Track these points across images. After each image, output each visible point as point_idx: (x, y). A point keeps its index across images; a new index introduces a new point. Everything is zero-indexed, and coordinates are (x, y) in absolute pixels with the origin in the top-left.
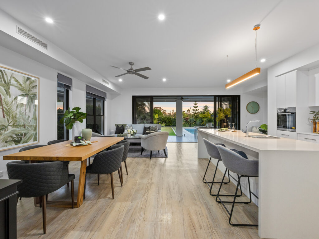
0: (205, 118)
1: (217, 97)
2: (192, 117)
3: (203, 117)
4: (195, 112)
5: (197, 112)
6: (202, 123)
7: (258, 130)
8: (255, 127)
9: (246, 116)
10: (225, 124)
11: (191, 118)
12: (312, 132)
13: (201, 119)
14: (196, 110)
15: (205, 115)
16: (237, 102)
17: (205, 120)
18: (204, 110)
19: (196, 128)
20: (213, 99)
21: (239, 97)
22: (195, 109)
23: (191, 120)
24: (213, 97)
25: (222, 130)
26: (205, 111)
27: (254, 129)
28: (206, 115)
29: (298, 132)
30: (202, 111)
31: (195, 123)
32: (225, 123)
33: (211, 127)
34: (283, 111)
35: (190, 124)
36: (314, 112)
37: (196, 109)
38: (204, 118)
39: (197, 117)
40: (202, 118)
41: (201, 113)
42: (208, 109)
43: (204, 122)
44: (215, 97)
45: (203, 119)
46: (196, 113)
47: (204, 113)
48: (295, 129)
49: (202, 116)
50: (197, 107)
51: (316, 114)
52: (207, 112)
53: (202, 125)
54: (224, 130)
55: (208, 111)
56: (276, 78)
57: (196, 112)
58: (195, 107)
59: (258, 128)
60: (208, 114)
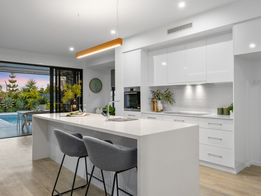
0: (30, 97)
1: (54, 70)
2: (9, 96)
3: (28, 96)
4: (11, 89)
5: (15, 89)
6: (26, 106)
7: (102, 111)
8: (98, 108)
9: (89, 96)
10: (75, 106)
11: (7, 99)
12: (151, 111)
13: (25, 100)
14: (14, 86)
15: (30, 93)
16: (79, 77)
17: (30, 100)
18: (28, 86)
19: (21, 114)
20: (49, 72)
21: (81, 71)
22: (12, 85)
23: (6, 102)
24: (49, 69)
25: (72, 114)
26: (31, 88)
27: (98, 110)
28: (32, 93)
29: (142, 112)
30: (26, 87)
31: (13, 106)
32: (74, 104)
33: (44, 111)
34: (129, 90)
35: (6, 108)
36: (153, 92)
37: (14, 84)
38: (28, 98)
39: (16, 97)
40: (26, 97)
41: (24, 90)
42: (35, 85)
43: (29, 104)
44: (52, 68)
45: (28, 100)
46: (13, 91)
47: (29, 91)
48: (140, 108)
49: (25, 96)
50: (16, 81)
51: (155, 94)
52: (33, 89)
53: (26, 108)
54: (74, 114)
55: (35, 88)
56: (123, 54)
57: (13, 89)
58: (11, 82)
59: (102, 109)
60: (35, 93)
